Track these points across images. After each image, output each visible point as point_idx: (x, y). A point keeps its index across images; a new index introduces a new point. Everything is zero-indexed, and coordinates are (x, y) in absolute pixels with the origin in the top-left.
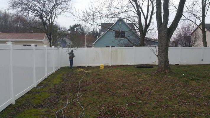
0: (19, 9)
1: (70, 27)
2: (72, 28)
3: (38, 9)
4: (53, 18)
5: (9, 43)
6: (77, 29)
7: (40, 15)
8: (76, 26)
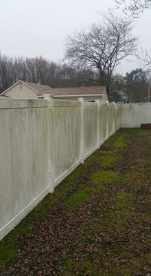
0: (74, 58)
1: (127, 74)
2: (130, 76)
3: (95, 55)
4: (112, 65)
5: (81, 100)
6: (136, 77)
7: (97, 63)
8: (134, 72)
